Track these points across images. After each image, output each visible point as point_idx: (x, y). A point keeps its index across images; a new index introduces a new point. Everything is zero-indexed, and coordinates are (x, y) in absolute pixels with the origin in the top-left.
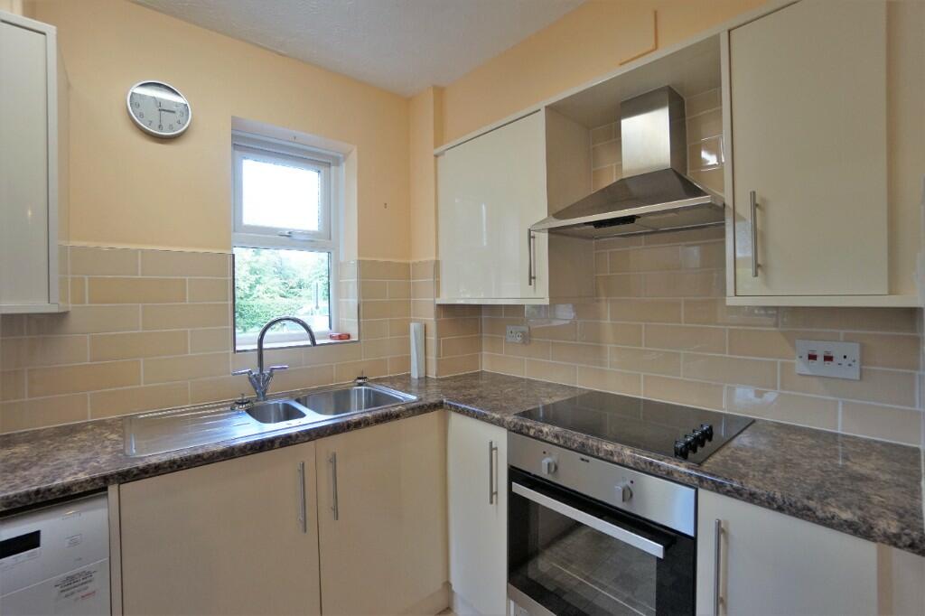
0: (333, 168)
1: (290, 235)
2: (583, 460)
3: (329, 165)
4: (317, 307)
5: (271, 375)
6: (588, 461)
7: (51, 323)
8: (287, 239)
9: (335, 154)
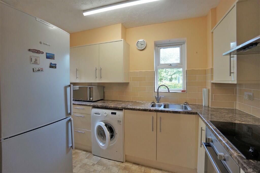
0: (183, 45)
1: (171, 65)
2: (216, 141)
3: (182, 44)
4: (179, 83)
5: (160, 98)
6: (217, 141)
7: (126, 85)
8: (171, 66)
9: (183, 41)
